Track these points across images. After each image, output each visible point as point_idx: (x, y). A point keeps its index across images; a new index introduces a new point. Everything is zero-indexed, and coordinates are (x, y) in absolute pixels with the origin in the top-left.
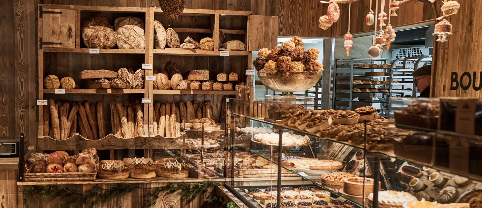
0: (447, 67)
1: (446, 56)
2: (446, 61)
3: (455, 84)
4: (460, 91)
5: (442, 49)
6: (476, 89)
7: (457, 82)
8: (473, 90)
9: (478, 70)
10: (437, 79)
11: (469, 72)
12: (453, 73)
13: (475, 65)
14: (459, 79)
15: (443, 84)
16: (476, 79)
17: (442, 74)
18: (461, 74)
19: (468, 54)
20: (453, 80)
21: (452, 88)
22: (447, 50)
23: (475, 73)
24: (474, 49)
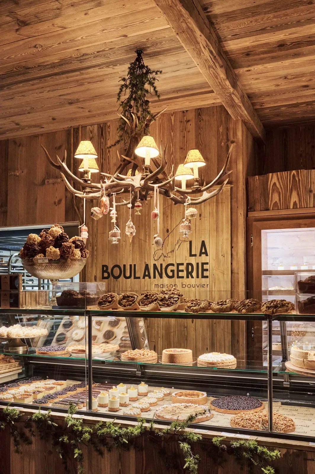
0: (97, 260)
1: (95, 253)
2: (95, 256)
3: (106, 275)
4: (111, 280)
5: (91, 246)
6: (127, 278)
7: (108, 273)
8: (124, 279)
9: (127, 262)
10: (88, 271)
11: (119, 264)
12: (103, 266)
13: (124, 259)
14: (109, 271)
15: (94, 274)
16: (126, 270)
17: (92, 267)
18: (112, 266)
19: (117, 251)
20: (103, 272)
21: (104, 278)
22: (96, 248)
23: (124, 266)
24: (123, 247)
